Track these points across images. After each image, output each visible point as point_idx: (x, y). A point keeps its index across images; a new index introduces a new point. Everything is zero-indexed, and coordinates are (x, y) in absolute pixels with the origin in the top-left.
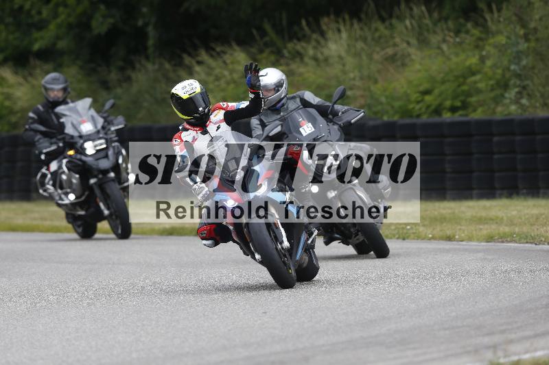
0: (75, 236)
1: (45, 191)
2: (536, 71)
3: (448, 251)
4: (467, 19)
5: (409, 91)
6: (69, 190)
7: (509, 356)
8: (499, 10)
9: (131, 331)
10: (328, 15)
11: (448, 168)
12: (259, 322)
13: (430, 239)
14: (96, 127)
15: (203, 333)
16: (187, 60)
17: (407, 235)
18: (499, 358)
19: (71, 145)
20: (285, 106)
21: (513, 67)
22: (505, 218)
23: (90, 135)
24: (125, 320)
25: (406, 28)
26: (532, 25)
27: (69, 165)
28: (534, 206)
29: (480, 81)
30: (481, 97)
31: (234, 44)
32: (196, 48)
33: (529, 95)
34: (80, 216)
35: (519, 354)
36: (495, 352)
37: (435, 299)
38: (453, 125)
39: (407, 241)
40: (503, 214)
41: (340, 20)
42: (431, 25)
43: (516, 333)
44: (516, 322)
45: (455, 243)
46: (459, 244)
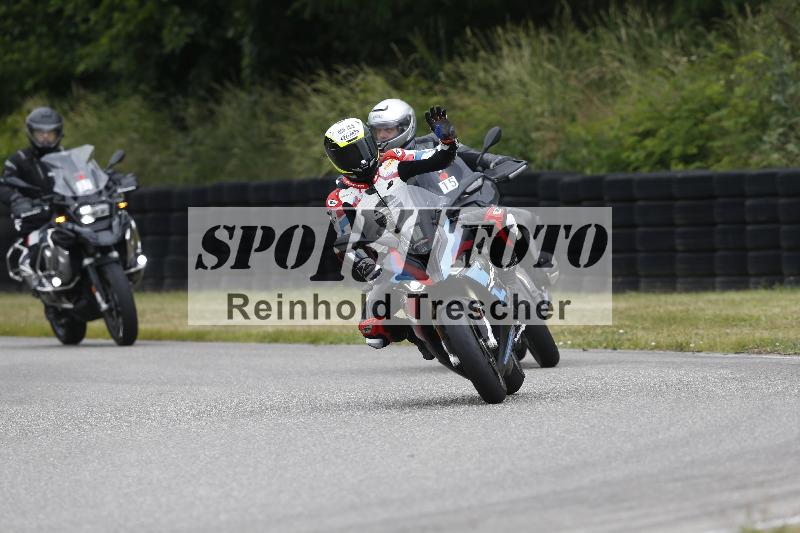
1: (17, 273)
3: (680, 365)
4: (709, 26)
5: (621, 134)
6: (53, 273)
7: (770, 520)
8: (755, 14)
10: (503, 23)
11: (679, 244)
12: (403, 469)
13: (653, 349)
14: (97, 187)
16: (299, 87)
17: (619, 342)
18: (755, 522)
19: (61, 210)
21: (774, 98)
22: (763, 318)
23: (87, 197)
25: (619, 40)
27: (56, 237)
29: (727, 117)
30: (728, 141)
33: (798, 138)
34: (66, 310)
35: (784, 517)
36: (749, 514)
37: (660, 437)
39: (620, 351)
40: (761, 313)
41: (521, 29)
42: (655, 35)
43: (779, 486)
44: (779, 470)
45: (690, 354)
46: (696, 356)
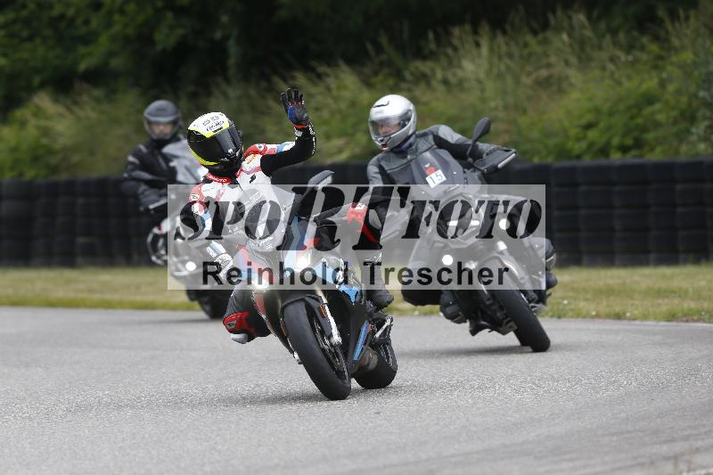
1: (158, 257)
3: (616, 332)
4: (643, 30)
7: (694, 470)
9: (203, 438)
11: (617, 224)
12: (370, 425)
15: (297, 439)
18: (681, 472)
20: (414, 147)
21: (701, 94)
22: (690, 290)
24: (196, 422)
25: (563, 43)
29: (660, 111)
30: (660, 133)
31: (341, 63)
36: (676, 465)
38: (624, 168)
39: (564, 319)
40: (688, 285)
42: (594, 38)
44: (704, 426)
45: (626, 322)
46: (631, 325)
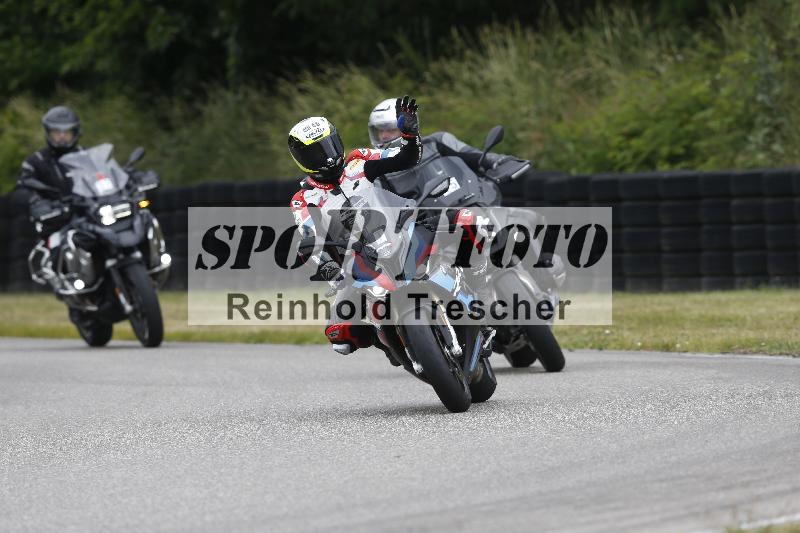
0: (82, 343)
1: (40, 276)
2: (794, 103)
3: (666, 366)
4: (694, 27)
5: (607, 133)
6: (75, 275)
7: (756, 520)
8: (740, 14)
9: (203, 484)
10: (489, 22)
11: (665, 244)
12: (389, 470)
13: (639, 349)
14: (117, 186)
15: (307, 485)
16: (284, 87)
17: (606, 343)
18: (741, 523)
19: (81, 211)
21: (760, 98)
22: (748, 318)
23: (108, 197)
24: (194, 466)
25: (605, 40)
26: (789, 35)
27: (76, 239)
28: (792, 300)
30: (713, 141)
32: (297, 70)
33: (784, 138)
34: (91, 312)
35: (770, 517)
36: (735, 515)
37: (646, 437)
38: (671, 182)
39: (606, 351)
40: (746, 313)
41: (507, 30)
42: (640, 36)
43: (765, 486)
44: (765, 471)
45: (676, 354)
46: (681, 357)
